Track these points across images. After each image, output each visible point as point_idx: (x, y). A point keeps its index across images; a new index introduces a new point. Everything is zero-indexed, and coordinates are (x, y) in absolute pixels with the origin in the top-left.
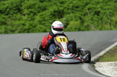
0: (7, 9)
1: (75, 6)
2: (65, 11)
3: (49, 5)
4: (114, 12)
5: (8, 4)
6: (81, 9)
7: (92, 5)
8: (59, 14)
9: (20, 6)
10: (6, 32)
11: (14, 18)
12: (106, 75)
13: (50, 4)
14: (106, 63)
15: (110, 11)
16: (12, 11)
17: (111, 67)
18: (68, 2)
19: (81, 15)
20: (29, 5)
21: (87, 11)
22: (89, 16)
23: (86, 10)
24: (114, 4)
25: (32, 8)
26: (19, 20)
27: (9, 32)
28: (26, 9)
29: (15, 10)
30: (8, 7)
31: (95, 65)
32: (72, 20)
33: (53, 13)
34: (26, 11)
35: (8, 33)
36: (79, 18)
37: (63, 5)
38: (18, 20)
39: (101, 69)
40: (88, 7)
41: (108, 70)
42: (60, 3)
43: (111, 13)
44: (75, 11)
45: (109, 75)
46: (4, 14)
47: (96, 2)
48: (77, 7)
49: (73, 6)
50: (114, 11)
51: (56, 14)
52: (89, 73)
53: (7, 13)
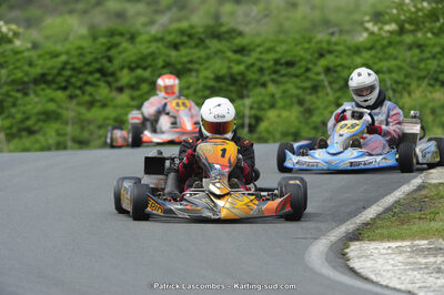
0: (63, 69)
1: (283, 61)
2: (251, 76)
3: (199, 58)
4: (407, 81)
5: (68, 53)
6: (303, 70)
7: (337, 57)
8: (232, 88)
9: (104, 61)
10: (61, 146)
11: (87, 98)
12: (384, 283)
13: (203, 54)
14: (383, 246)
15: (394, 76)
16: (81, 76)
17: (400, 258)
18: (259, 49)
19: (304, 89)
20: (134, 58)
21: (322, 77)
22: (327, 94)
23: (318, 74)
24: (409, 54)
25: (145, 69)
26: (104, 106)
27: (69, 143)
28: (125, 71)
29: (91, 73)
30: (66, 63)
31: (347, 250)
32: (272, 106)
33: (212, 83)
34: (125, 77)
35: (65, 148)
36: (295, 100)
37: (245, 59)
38: (98, 104)
39: (369, 264)
40: (323, 62)
41: (389, 267)
42: (236, 52)
43: (397, 83)
44: (283, 76)
45: (394, 283)
46: (54, 86)
47: (349, 48)
48: (290, 64)
49: (277, 62)
50: (406, 76)
51: (223, 85)
52: (328, 279)
53: (63, 84)
